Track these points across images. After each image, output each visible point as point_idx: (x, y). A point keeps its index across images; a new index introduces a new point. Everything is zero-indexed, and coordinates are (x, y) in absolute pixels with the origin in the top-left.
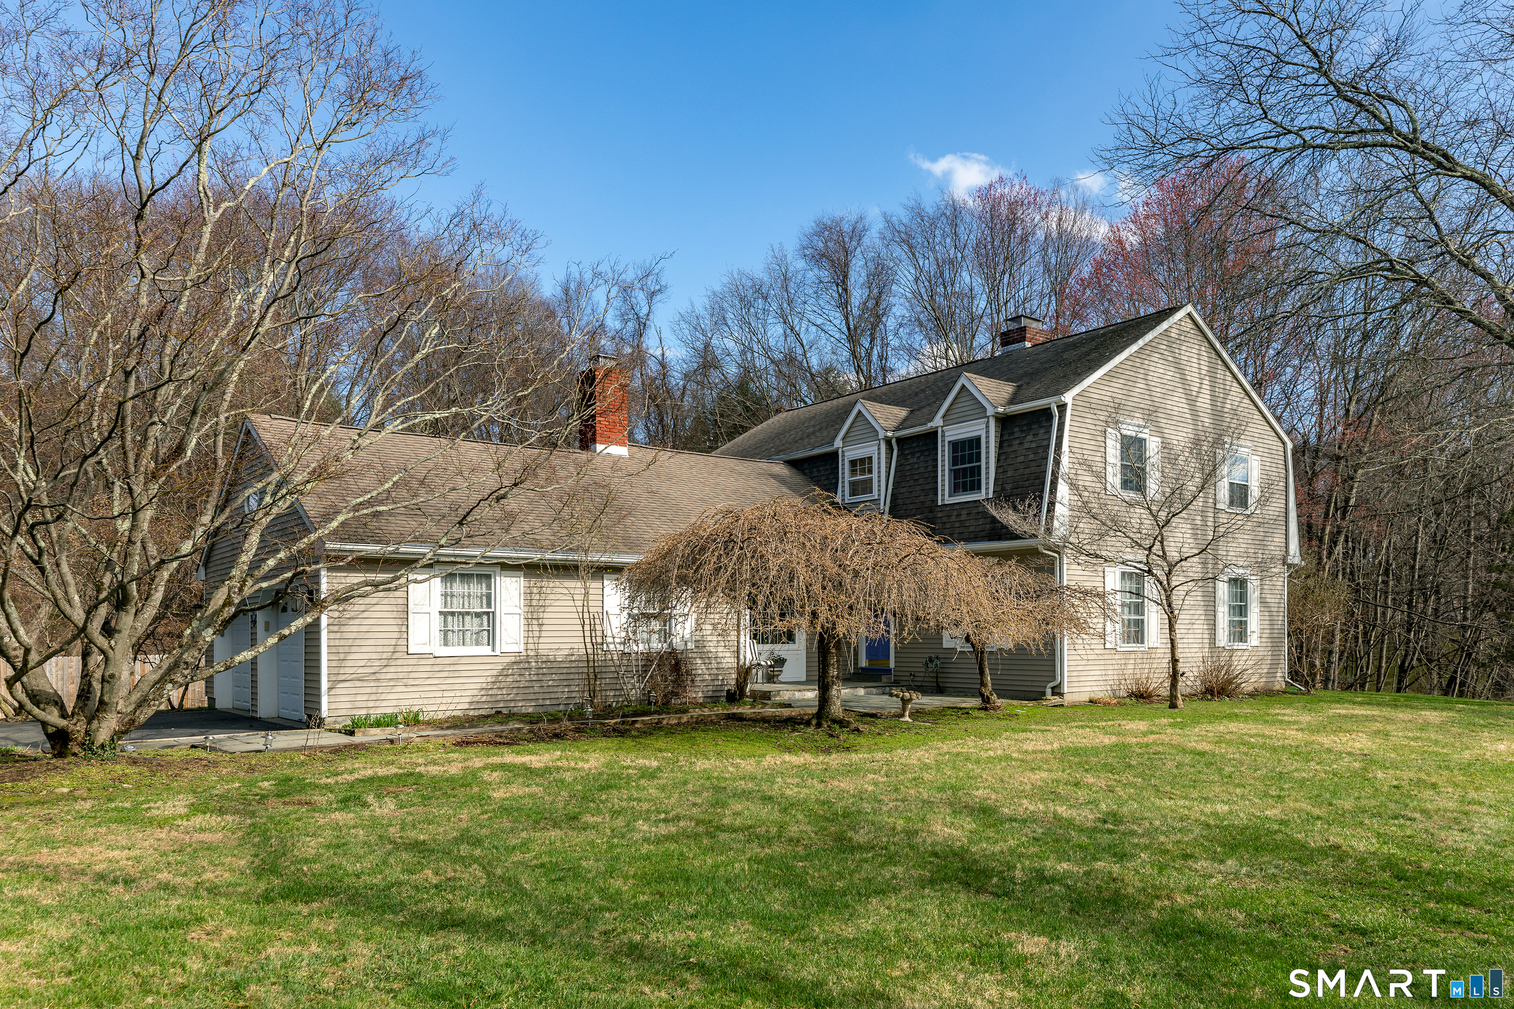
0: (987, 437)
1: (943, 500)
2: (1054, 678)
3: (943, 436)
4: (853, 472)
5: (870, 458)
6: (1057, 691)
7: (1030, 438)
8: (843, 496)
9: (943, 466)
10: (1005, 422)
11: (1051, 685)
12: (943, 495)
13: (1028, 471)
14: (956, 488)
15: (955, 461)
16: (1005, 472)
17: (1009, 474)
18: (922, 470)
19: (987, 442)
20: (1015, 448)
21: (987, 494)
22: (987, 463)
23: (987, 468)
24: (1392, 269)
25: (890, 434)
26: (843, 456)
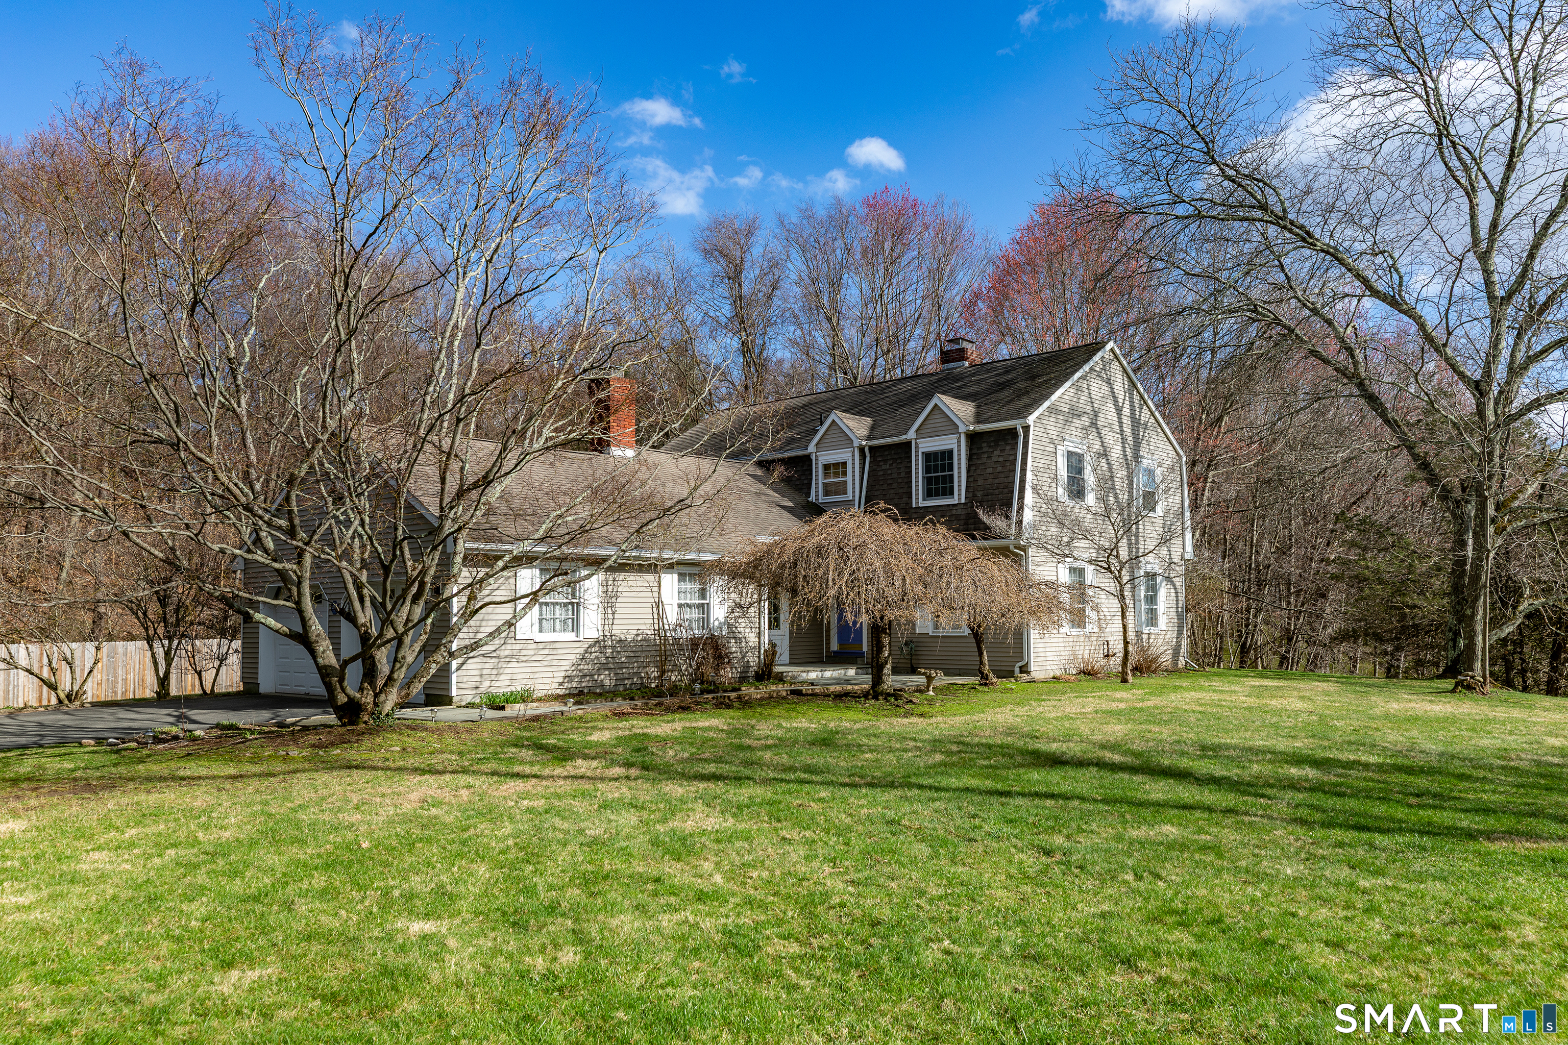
0: (959, 450)
1: (917, 503)
2: (1022, 658)
3: (917, 447)
4: (826, 475)
5: (844, 464)
6: (1025, 670)
7: (997, 453)
8: (817, 495)
9: (917, 473)
10: (973, 438)
11: (1020, 664)
12: (917, 499)
13: (997, 481)
14: (929, 494)
15: (927, 470)
16: (975, 481)
17: (979, 483)
18: (895, 476)
19: (959, 455)
20: (984, 460)
21: (959, 499)
22: (959, 473)
23: (959, 477)
24: (1255, 311)
25: (864, 443)
26: (817, 460)
